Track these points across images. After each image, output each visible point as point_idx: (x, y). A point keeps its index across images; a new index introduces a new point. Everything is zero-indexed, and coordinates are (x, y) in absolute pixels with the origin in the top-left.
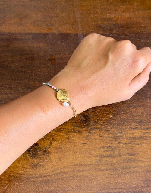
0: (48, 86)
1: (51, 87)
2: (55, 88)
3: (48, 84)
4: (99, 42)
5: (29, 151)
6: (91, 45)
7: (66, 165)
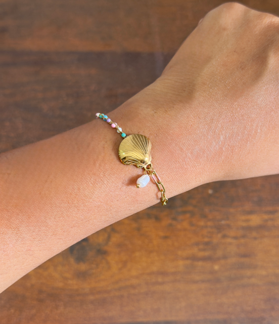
0: (106, 121)
1: (110, 124)
2: (120, 130)
3: (106, 117)
4: (246, 23)
5: (72, 249)
6: (224, 29)
7: (134, 273)
